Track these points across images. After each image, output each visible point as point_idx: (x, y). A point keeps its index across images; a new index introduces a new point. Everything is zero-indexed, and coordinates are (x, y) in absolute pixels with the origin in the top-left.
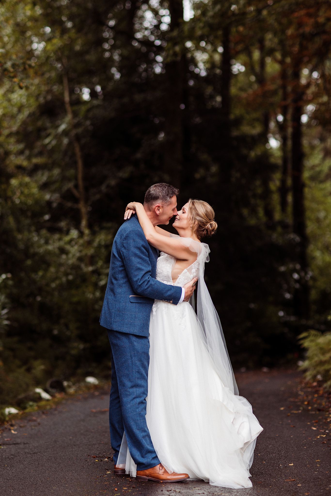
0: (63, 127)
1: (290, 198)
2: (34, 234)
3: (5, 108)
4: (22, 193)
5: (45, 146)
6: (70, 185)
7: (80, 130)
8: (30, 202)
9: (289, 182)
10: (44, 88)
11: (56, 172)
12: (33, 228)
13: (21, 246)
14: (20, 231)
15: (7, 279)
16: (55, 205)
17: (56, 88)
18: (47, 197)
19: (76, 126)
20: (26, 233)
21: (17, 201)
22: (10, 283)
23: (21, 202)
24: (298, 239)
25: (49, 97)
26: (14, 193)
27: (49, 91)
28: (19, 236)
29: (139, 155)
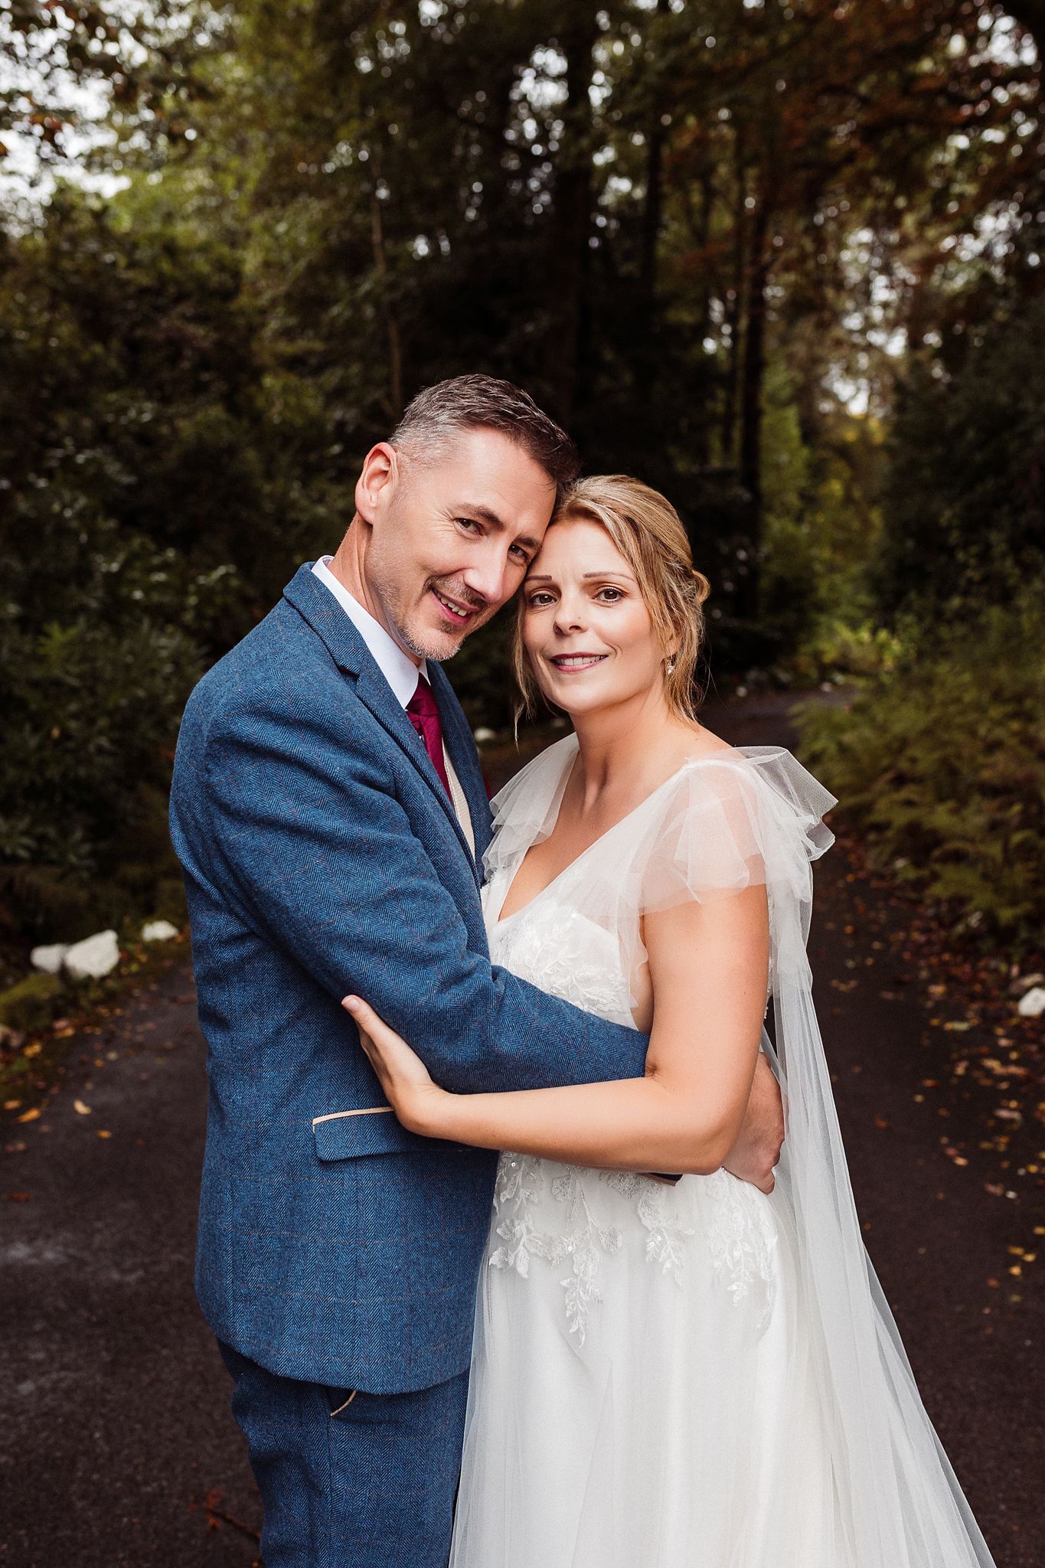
0: (366, 287)
1: (737, 435)
2: (296, 485)
3: (268, 250)
4: (286, 405)
5: (334, 319)
6: (377, 394)
7: (397, 295)
8: (299, 421)
9: (738, 407)
10: (337, 217)
11: (355, 369)
12: (297, 472)
13: (268, 507)
14: (269, 476)
15: (226, 576)
16: (350, 428)
17: (359, 218)
18: (338, 414)
19: (391, 287)
20: (281, 482)
21: (276, 420)
22: (234, 583)
23: (283, 422)
24: (746, 496)
25: (347, 235)
26: (270, 403)
27: (347, 224)
28: (267, 488)
29: (502, 349)
